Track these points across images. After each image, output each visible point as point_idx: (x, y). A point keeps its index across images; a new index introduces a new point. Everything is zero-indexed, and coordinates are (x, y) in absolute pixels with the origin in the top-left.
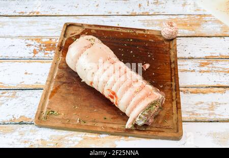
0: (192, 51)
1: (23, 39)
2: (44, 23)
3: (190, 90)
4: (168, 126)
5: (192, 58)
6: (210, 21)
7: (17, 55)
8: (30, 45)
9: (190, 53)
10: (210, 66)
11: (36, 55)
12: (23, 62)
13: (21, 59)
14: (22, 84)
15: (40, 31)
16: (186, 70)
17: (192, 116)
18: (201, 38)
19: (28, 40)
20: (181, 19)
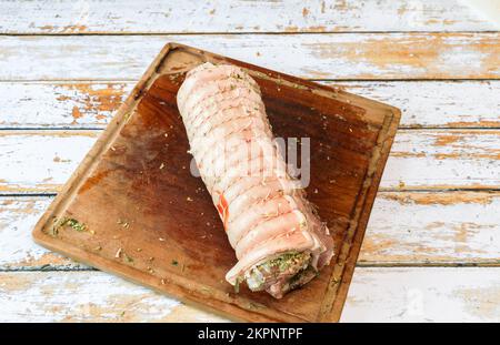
0: (419, 112)
1: (51, 85)
2: (96, 50)
3: (415, 196)
5: (419, 127)
6: (459, 45)
7: (37, 121)
8: (65, 98)
10: (458, 143)
11: (78, 120)
12: (50, 135)
13: (45, 128)
15: (88, 68)
16: (406, 154)
17: (420, 253)
18: (438, 83)
19: (62, 86)
20: (395, 42)
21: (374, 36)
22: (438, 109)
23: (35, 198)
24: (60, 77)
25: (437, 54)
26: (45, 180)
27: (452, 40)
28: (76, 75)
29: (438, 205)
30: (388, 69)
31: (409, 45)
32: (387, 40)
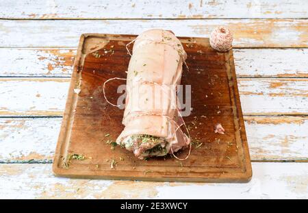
0: (260, 67)
1: (34, 50)
2: (62, 29)
3: (257, 119)
4: (233, 165)
5: (260, 77)
6: (284, 27)
7: (26, 72)
8: (43, 58)
9: (256, 70)
10: (284, 87)
11: (51, 72)
12: (35, 80)
13: (31, 76)
14: (33, 109)
15: (57, 40)
16: (252, 93)
17: (260, 154)
18: (272, 50)
19: (41, 51)
20: (245, 24)
21: (232, 21)
22: (271, 66)
23: (24, 119)
24: (40, 46)
25: (271, 32)
26: (32, 108)
27: (280, 23)
28: (50, 44)
29: (272, 125)
30: (241, 41)
31: (254, 26)
32: (241, 23)
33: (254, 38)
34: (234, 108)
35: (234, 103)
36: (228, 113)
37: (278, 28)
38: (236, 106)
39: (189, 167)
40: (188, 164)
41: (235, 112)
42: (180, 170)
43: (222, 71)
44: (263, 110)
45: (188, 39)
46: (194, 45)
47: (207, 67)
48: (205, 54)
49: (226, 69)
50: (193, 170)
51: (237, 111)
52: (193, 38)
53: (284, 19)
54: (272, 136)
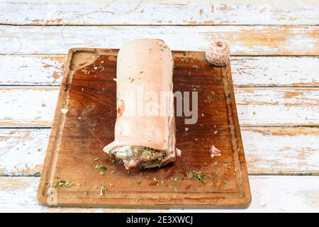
0: (274, 76)
1: (39, 57)
2: (69, 35)
4: (230, 190)
5: (274, 86)
6: (299, 34)
7: (31, 80)
8: (48, 66)
9: (271, 79)
11: (56, 80)
12: (39, 89)
13: (36, 85)
14: (39, 120)
15: (62, 47)
16: (266, 103)
17: (276, 167)
18: (286, 58)
19: (46, 58)
20: (258, 31)
21: (245, 28)
22: (286, 74)
23: (29, 130)
24: (45, 53)
25: (285, 39)
26: (37, 118)
27: (295, 30)
28: (56, 51)
29: (288, 136)
30: (254, 48)
31: (267, 33)
32: (253, 30)
33: (268, 45)
34: (232, 127)
35: (231, 122)
36: (225, 133)
37: (292, 34)
38: (234, 125)
39: (185, 193)
40: (183, 189)
41: (232, 132)
42: (175, 196)
43: (219, 87)
44: (278, 121)
45: (184, 53)
46: (190, 59)
47: (203, 83)
48: (201, 69)
49: (223, 85)
50: (188, 196)
51: (235, 131)
52: (189, 52)
53: (299, 26)
54: (288, 148)
